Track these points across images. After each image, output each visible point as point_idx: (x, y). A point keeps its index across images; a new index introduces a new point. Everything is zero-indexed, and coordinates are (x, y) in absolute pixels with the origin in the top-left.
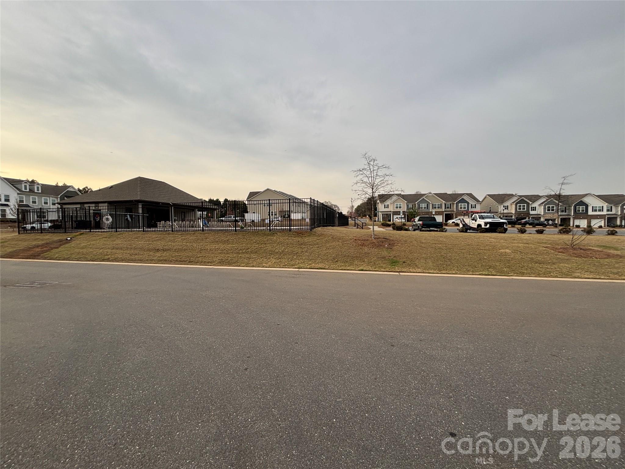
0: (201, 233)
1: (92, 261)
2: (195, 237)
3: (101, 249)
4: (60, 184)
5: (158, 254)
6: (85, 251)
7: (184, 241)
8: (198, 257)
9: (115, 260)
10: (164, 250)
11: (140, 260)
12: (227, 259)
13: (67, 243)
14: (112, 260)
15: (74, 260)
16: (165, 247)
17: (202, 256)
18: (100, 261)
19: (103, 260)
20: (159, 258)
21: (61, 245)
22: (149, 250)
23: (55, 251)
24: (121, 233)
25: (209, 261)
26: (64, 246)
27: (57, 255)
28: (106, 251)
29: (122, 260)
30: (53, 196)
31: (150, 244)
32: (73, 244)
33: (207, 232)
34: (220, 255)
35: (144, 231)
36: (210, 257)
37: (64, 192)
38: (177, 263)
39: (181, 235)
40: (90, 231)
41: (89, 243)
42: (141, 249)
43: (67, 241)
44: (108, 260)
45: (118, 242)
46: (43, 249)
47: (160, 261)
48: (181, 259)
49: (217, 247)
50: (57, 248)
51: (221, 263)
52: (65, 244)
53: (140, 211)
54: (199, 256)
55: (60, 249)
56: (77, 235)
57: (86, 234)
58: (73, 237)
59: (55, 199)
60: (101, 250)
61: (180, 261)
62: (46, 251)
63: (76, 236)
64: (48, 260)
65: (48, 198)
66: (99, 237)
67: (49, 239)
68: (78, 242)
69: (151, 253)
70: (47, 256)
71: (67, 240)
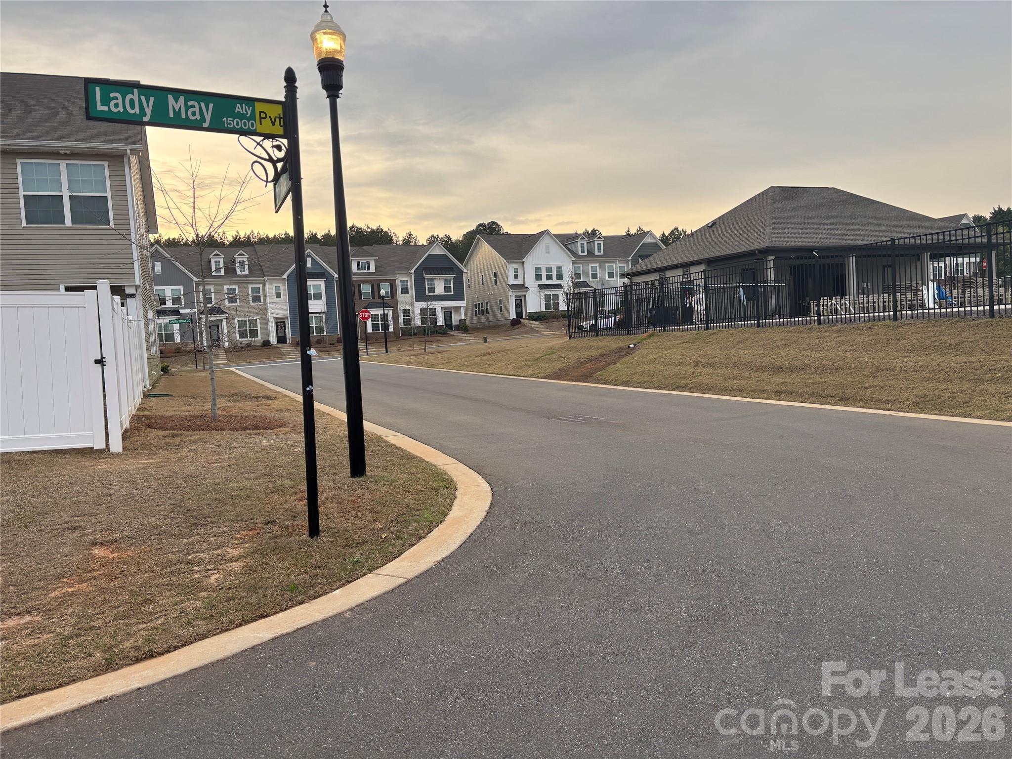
0: (888, 326)
1: (661, 389)
2: (871, 338)
3: (676, 366)
4: (633, 231)
5: (778, 379)
6: (652, 368)
7: (843, 347)
8: (866, 388)
9: (696, 387)
10: (792, 369)
11: (741, 391)
12: (940, 396)
13: (629, 354)
14: (692, 388)
15: (635, 385)
16: (795, 363)
17: (876, 386)
18: (673, 390)
19: (678, 388)
20: (777, 388)
21: (620, 358)
22: (762, 369)
23: (612, 368)
24: (715, 331)
25: (891, 398)
26: (624, 359)
27: (613, 377)
28: (685, 369)
29: (709, 389)
30: (620, 259)
31: (765, 355)
32: (636, 356)
33: (907, 322)
34: (925, 384)
35: (758, 326)
36: (894, 389)
37: (638, 248)
38: (812, 399)
39: (839, 331)
40: (664, 330)
41: (660, 354)
42: (748, 366)
43: (629, 351)
44: (684, 388)
45: (708, 350)
46: (596, 365)
47: (779, 394)
48: (824, 390)
49: (920, 364)
50: (614, 363)
51: (920, 404)
52: (626, 355)
53: (771, 275)
54: (867, 385)
55: (618, 364)
56: (645, 339)
57: (658, 336)
58: (638, 343)
59: (625, 265)
60: (677, 368)
61: (821, 396)
62: (600, 369)
63: (642, 340)
64: (602, 384)
65: (614, 265)
66: (677, 342)
67: (605, 346)
68: (644, 352)
69: (764, 376)
70: (601, 377)
71: (629, 347)
